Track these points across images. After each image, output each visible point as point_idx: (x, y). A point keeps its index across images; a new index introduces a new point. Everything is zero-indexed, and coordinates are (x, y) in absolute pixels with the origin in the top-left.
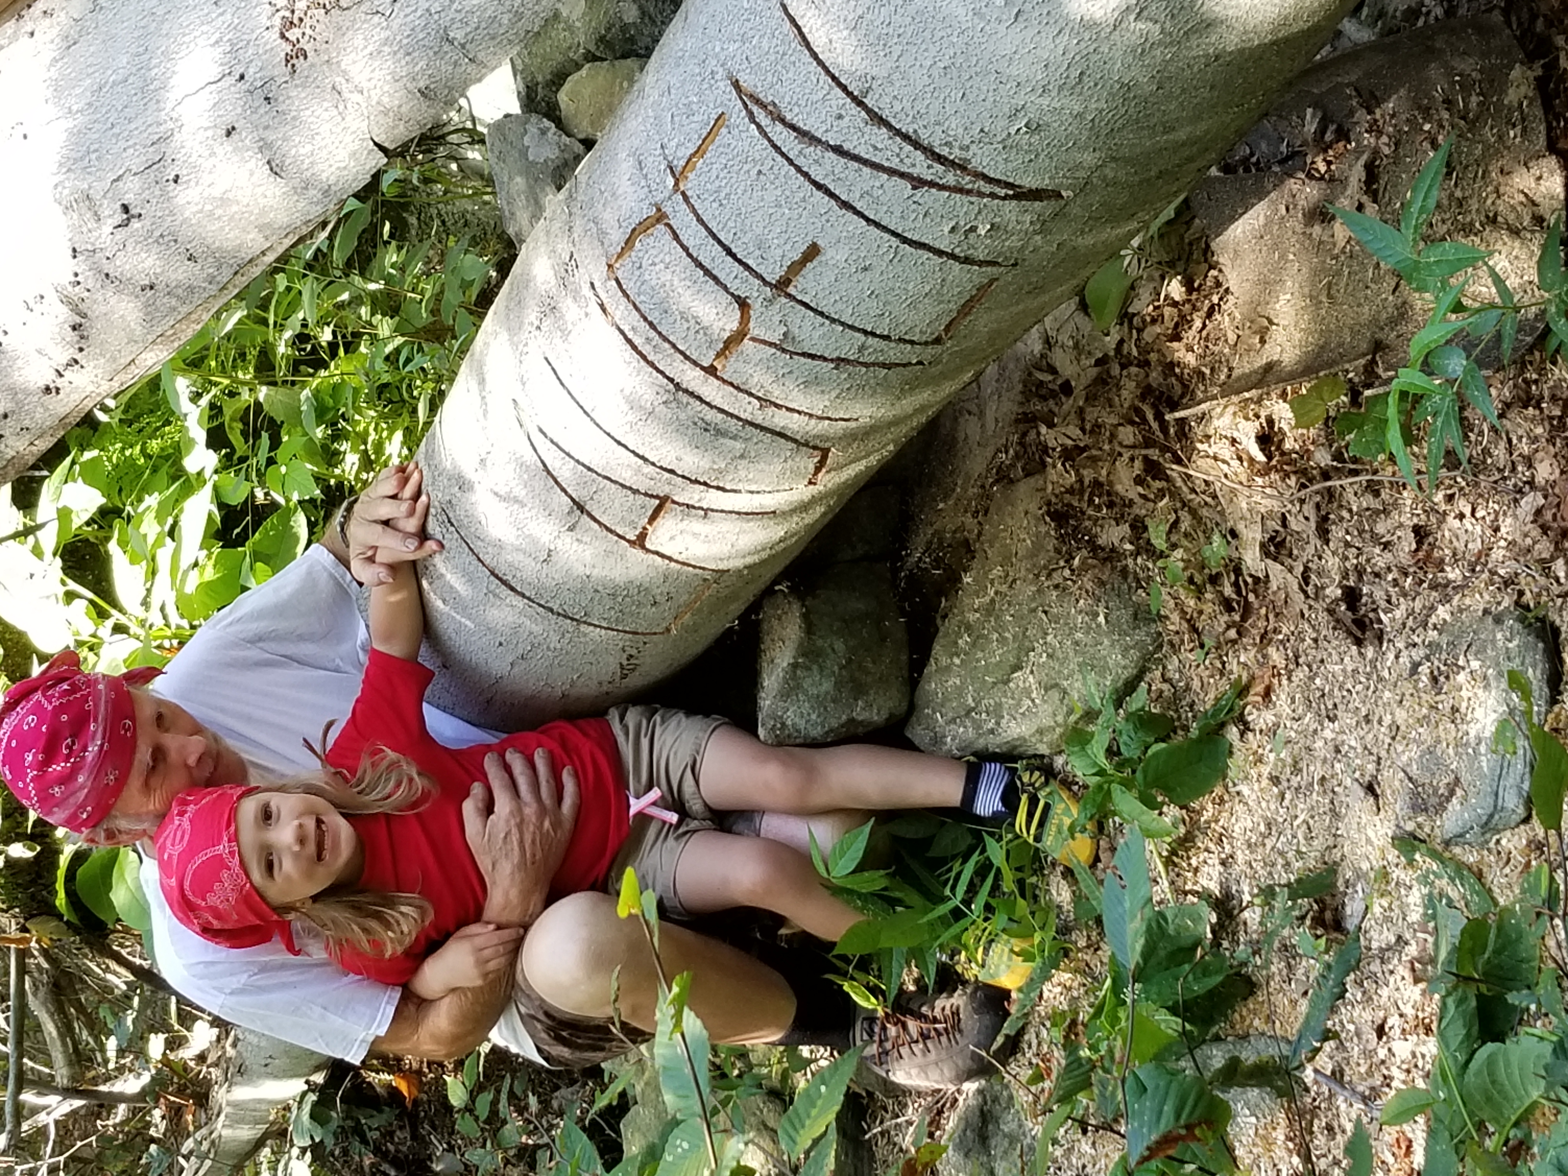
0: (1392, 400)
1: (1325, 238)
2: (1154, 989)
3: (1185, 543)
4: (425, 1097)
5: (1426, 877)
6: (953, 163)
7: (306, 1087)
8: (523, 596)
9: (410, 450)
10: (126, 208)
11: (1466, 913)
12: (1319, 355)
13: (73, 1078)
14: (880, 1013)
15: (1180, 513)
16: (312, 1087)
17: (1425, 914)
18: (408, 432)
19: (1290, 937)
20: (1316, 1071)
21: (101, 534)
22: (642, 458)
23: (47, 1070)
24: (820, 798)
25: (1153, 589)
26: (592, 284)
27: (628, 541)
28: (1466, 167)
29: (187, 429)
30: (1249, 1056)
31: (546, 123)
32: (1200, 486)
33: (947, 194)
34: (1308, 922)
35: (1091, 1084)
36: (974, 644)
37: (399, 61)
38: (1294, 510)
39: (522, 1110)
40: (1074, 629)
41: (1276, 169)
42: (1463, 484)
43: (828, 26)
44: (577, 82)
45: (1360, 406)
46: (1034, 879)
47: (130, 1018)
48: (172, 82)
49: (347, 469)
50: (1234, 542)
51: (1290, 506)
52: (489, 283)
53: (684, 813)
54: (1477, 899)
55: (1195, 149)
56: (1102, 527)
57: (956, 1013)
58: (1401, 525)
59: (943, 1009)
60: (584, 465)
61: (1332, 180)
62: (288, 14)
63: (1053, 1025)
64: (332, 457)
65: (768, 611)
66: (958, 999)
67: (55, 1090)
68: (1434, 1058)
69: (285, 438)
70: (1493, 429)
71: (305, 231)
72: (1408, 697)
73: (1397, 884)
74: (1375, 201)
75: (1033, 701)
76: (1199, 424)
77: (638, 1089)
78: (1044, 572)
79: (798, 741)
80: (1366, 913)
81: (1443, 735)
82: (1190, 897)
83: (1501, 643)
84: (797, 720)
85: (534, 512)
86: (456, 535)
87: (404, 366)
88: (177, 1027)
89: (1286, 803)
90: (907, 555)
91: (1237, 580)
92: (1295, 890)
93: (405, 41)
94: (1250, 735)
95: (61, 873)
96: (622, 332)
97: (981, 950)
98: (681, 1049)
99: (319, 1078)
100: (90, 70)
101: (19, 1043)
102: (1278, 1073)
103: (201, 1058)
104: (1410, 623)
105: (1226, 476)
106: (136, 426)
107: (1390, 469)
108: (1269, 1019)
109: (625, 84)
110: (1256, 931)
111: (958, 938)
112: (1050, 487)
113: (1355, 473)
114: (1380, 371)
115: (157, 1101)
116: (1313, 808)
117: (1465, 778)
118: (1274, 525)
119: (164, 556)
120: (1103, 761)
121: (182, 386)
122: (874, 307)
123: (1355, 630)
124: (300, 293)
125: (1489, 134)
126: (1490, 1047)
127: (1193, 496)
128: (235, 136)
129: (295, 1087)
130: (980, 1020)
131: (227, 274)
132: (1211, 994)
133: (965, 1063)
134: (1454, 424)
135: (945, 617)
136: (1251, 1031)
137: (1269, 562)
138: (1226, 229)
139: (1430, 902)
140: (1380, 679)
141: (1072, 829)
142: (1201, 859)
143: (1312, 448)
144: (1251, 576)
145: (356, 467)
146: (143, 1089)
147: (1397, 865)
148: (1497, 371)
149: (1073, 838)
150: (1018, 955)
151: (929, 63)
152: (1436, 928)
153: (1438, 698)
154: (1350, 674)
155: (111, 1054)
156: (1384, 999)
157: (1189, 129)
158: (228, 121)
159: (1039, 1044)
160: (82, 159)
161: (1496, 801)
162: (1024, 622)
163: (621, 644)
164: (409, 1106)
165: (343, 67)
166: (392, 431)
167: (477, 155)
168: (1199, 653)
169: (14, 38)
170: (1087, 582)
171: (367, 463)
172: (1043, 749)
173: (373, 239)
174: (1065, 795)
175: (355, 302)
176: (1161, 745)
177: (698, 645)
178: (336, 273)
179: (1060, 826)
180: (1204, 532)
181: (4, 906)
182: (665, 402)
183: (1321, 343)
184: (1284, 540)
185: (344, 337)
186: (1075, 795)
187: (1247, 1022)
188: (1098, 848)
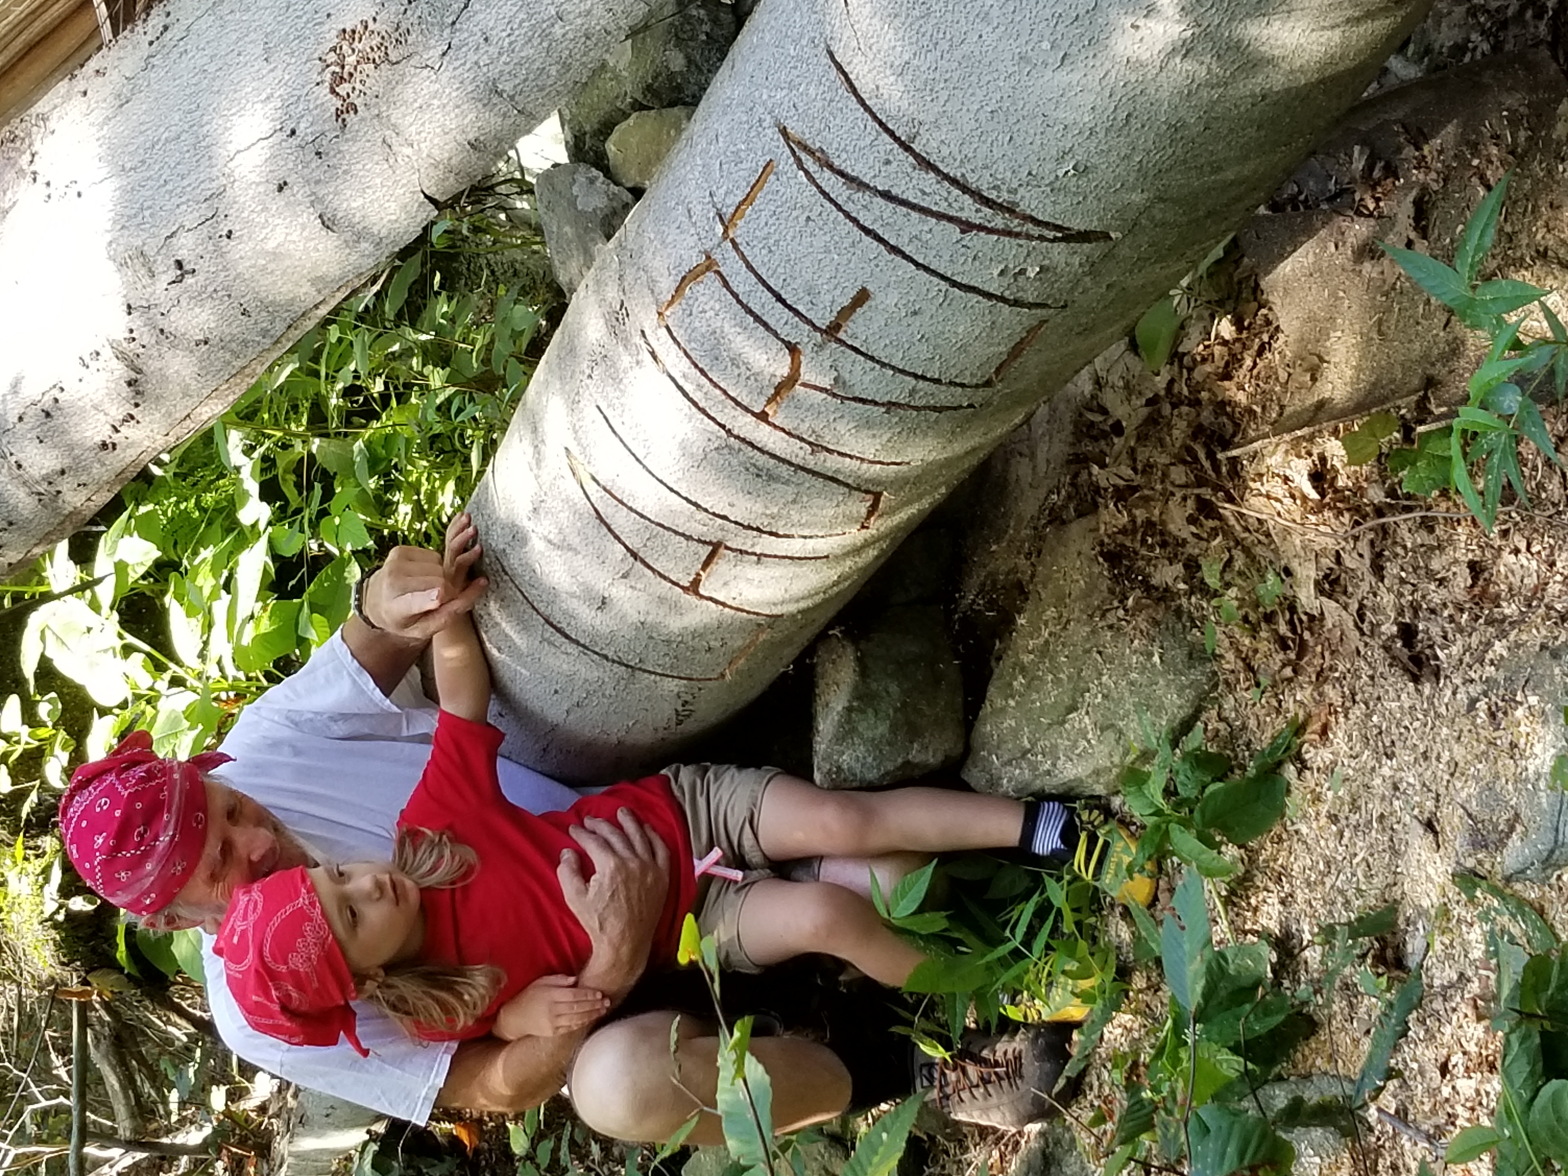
1: (1374, 275)
2: (1215, 1029)
3: (1239, 581)
4: (486, 1146)
5: (1487, 913)
6: (1001, 206)
7: (367, 1137)
8: (577, 643)
9: (462, 499)
10: (179, 264)
11: (1528, 950)
12: (1370, 393)
13: (135, 1131)
15: (1234, 552)
16: (373, 1137)
17: (1487, 951)
18: (460, 481)
19: (1351, 976)
20: (1380, 1110)
21: (157, 587)
22: (695, 504)
23: (109, 1123)
24: (878, 840)
25: (1208, 627)
26: (643, 332)
27: (682, 587)
28: (1515, 202)
29: (241, 481)
30: (1312, 1096)
31: (595, 172)
32: (1253, 524)
33: (995, 237)
34: (1369, 961)
35: (1154, 1126)
36: (1028, 686)
37: (449, 114)
38: (1348, 548)
39: (583, 1158)
40: (1129, 669)
41: (1324, 206)
42: (1518, 519)
43: (875, 72)
44: (624, 131)
45: (1413, 442)
46: (1092, 920)
47: (192, 1070)
48: (224, 138)
49: (400, 519)
50: (1288, 580)
51: (1343, 543)
52: (539, 332)
54: (1538, 935)
55: (1243, 188)
56: (1155, 566)
57: (1018, 1058)
58: (1456, 561)
59: (1005, 1053)
60: (637, 513)
61: (1380, 217)
62: (338, 69)
63: (1114, 1067)
64: (385, 508)
65: (822, 655)
66: (1020, 1043)
67: (118, 1143)
68: (1499, 1096)
69: (338, 490)
70: (1548, 463)
71: (357, 284)
72: (1466, 733)
73: (1458, 921)
74: (1425, 237)
75: (1089, 742)
76: (1251, 462)
78: (1098, 613)
79: (854, 784)
80: (1427, 951)
81: (1502, 772)
82: (1249, 936)
83: (1558, 679)
84: (853, 763)
85: (588, 559)
86: (511, 584)
87: (456, 416)
88: (238, 1078)
89: (1345, 841)
90: (961, 597)
91: (1292, 619)
92: (1356, 929)
93: (454, 94)
94: (1308, 773)
95: (121, 928)
96: (673, 380)
98: (743, 1095)
99: (380, 1128)
100: (143, 128)
101: (82, 1096)
102: (1341, 1113)
103: (262, 1109)
104: (1467, 659)
105: (1279, 514)
106: (190, 479)
107: (1444, 505)
108: (1331, 1058)
109: (672, 133)
110: (1316, 970)
111: (1019, 979)
112: (1103, 527)
113: (1408, 509)
114: (1433, 407)
115: (219, 1152)
116: (1372, 845)
117: (1525, 813)
118: (1327, 562)
119: (220, 608)
120: (1160, 801)
121: (235, 440)
122: (923, 351)
123: (1411, 666)
124: (352, 344)
125: (1538, 169)
126: (1555, 1083)
127: (1247, 535)
128: (286, 191)
129: (355, 1137)
130: (1040, 1067)
131: (280, 327)
132: (1273, 1033)
133: (1026, 1107)
134: (1510, 460)
135: (999, 658)
136: (1314, 1070)
137: (1324, 599)
138: (1275, 267)
139: (1491, 939)
140: (1438, 715)
141: (1130, 868)
142: (1260, 898)
143: (1365, 485)
144: (1306, 613)
145: (409, 517)
146: (205, 1140)
147: (1458, 902)
148: (1550, 405)
149: (1131, 878)
150: (1078, 996)
151: (976, 107)
152: (1498, 965)
153: (1496, 734)
154: (1406, 710)
155: (174, 1107)
156: (1446, 1038)
157: (1237, 169)
158: (281, 174)
159: (1100, 1086)
160: (135, 216)
161: (1556, 837)
162: (1079, 663)
163: (676, 690)
164: (470, 1155)
165: (393, 121)
166: (444, 481)
167: (526, 205)
168: (1254, 692)
169: (67, 98)
170: (1141, 622)
171: (420, 513)
172: (1100, 789)
173: (423, 290)
174: (1124, 834)
175: (406, 353)
176: (1220, 785)
177: (753, 690)
178: (387, 324)
179: (1119, 865)
180: (1258, 571)
181: (65, 960)
182: (717, 449)
183: (1373, 379)
184: (1339, 577)
185: (396, 388)
186: (1132, 835)
187: (1310, 1061)
188: (1157, 888)
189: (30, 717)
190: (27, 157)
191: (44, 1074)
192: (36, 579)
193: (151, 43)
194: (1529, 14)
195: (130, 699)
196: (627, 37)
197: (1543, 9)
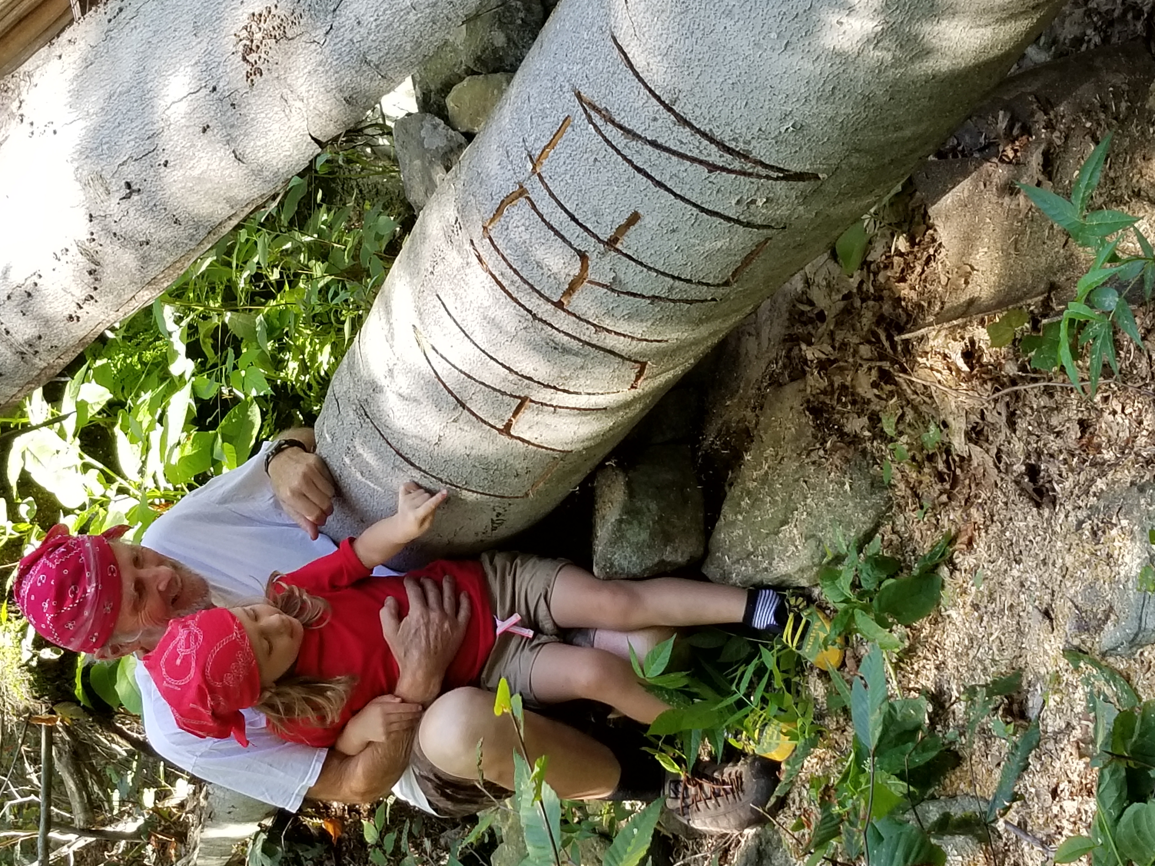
0: (1064, 326)
1: (1012, 207)
2: (886, 761)
3: (909, 430)
4: (346, 835)
5: (1088, 679)
6: (738, 154)
7: (259, 829)
8: (420, 469)
9: (336, 359)
10: (128, 185)
11: (1118, 707)
12: (1008, 294)
13: (87, 822)
14: (683, 777)
15: (905, 409)
16: (263, 829)
17: (1087, 707)
18: (334, 345)
19: (987, 723)
20: (1006, 822)
21: (109, 420)
22: (508, 368)
23: (68, 815)
24: (638, 617)
25: (885, 464)
26: (472, 241)
27: (498, 429)
28: (1118, 155)
29: (172, 343)
30: (956, 811)
31: (438, 120)
32: (920, 390)
33: (734, 176)
34: (1000, 712)
35: (840, 833)
36: (753, 506)
37: (330, 77)
38: (990, 407)
39: (418, 846)
40: (827, 494)
41: (977, 155)
42: (1116, 389)
43: (646, 53)
44: (460, 91)
45: (1039, 331)
46: (797, 679)
47: (130, 777)
48: (163, 92)
49: (290, 372)
50: (945, 431)
51: (987, 405)
52: (394, 236)
53: (538, 630)
54: (1126, 696)
55: (917, 142)
56: (847, 419)
57: (739, 777)
58: (1069, 419)
59: (730, 775)
60: (465, 374)
61: (1017, 164)
62: (248, 43)
63: (811, 787)
64: (279, 364)
65: (600, 480)
66: (741, 767)
67: (74, 830)
68: (1094, 814)
69: (244, 350)
70: (1138, 348)
71: (260, 202)
72: (1074, 546)
73: (1067, 684)
74: (1050, 179)
75: (796, 547)
76: (919, 343)
77: (504, 831)
78: (805, 452)
79: (623, 576)
80: (1043, 706)
81: (1101, 575)
82: (912, 692)
83: (1143, 507)
84: (622, 562)
85: (429, 408)
86: (371, 425)
87: (332, 299)
88: (163, 783)
89: (984, 624)
90: (704, 439)
91: (947, 459)
92: (991, 689)
93: (334, 63)
94: (957, 573)
95: (79, 672)
96: (494, 277)
97: (757, 731)
98: (539, 812)
99: (268, 822)
100: (103, 84)
101: (48, 796)
102: (978, 825)
103: (182, 806)
104: (1076, 491)
105: (939, 382)
106: (135, 341)
107: (1061, 378)
108: (972, 783)
109: (496, 92)
110: (961, 719)
111: (740, 722)
112: (809, 390)
113: (1035, 380)
114: (1054, 305)
115: (149, 838)
116: (1004, 628)
117: (1117, 606)
118: (975, 418)
119: (155, 437)
120: (848, 592)
121: (169, 312)
122: (679, 259)
123: (1035, 496)
124: (256, 243)
125: (1134, 130)
126: (1136, 805)
127: (915, 396)
128: (209, 132)
129: (250, 829)
130: (757, 783)
131: (203, 232)
132: (929, 764)
133: (745, 815)
134: (1109, 345)
135: (731, 485)
136: (958, 792)
137: (972, 445)
138: (939, 200)
139: (1091, 698)
140: (1054, 533)
141: (826, 640)
142: (921, 665)
143: (1003, 361)
144: (958, 455)
145: (296, 372)
146: (139, 829)
147: (1067, 670)
148: (1141, 306)
149: (826, 649)
150: (785, 734)
151: (721, 80)
152: (1095, 717)
153: (1097, 547)
154: (1031, 528)
155: (116, 804)
156: (1057, 769)
157: (913, 128)
158: (206, 120)
159: (801, 801)
160: (96, 149)
161: (1140, 624)
162: (790, 489)
163: (492, 505)
164: (335, 843)
165: (289, 82)
166: (322, 345)
167: (386, 142)
168: (919, 512)
169: (47, 60)
170: (836, 459)
171: (304, 369)
172: (804, 583)
173: (309, 204)
174: (821, 616)
175: (296, 251)
176: (891, 581)
177: (548, 505)
178: (283, 229)
179: (816, 639)
180: (923, 423)
181: (37, 695)
182: (525, 328)
183: (1010, 284)
184: (982, 429)
185: (288, 276)
186: (828, 616)
187: (956, 785)
188: (844, 657)
189: (13, 515)
190: (16, 104)
191: (21, 779)
192: (19, 413)
193: (110, 21)
194: (1130, 16)
195: (87, 503)
196: (463, 23)
197: (1140, 12)
